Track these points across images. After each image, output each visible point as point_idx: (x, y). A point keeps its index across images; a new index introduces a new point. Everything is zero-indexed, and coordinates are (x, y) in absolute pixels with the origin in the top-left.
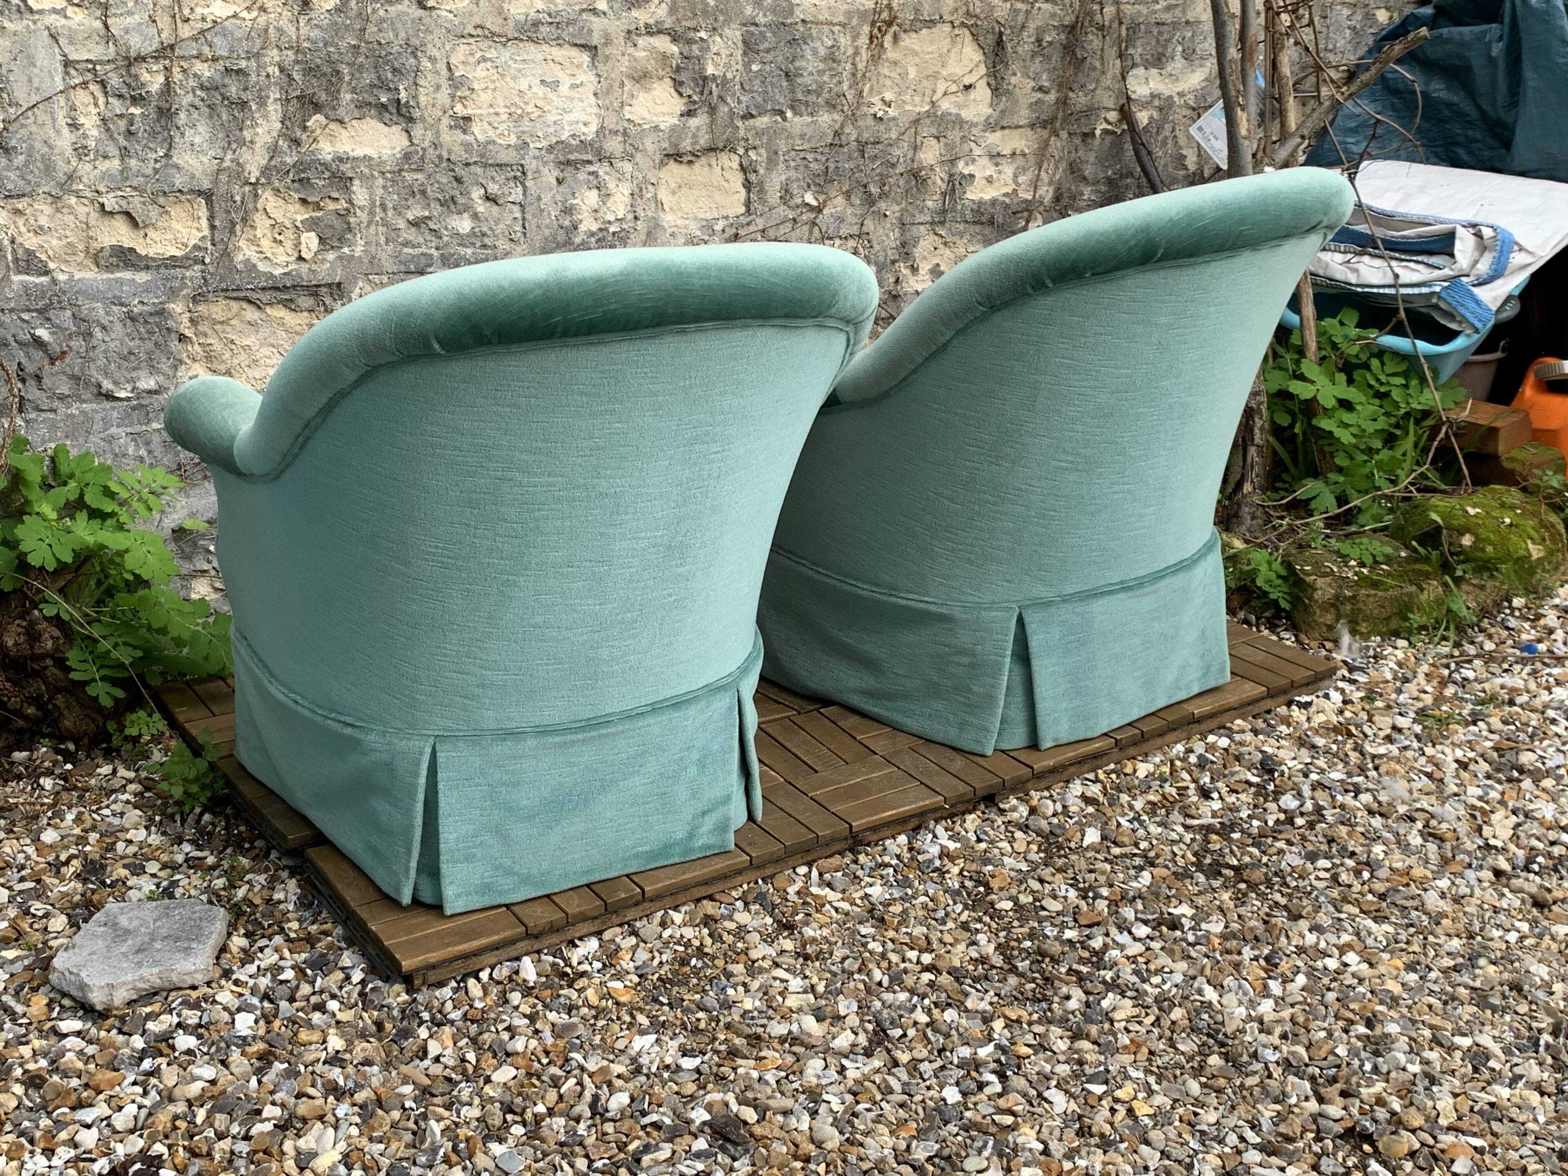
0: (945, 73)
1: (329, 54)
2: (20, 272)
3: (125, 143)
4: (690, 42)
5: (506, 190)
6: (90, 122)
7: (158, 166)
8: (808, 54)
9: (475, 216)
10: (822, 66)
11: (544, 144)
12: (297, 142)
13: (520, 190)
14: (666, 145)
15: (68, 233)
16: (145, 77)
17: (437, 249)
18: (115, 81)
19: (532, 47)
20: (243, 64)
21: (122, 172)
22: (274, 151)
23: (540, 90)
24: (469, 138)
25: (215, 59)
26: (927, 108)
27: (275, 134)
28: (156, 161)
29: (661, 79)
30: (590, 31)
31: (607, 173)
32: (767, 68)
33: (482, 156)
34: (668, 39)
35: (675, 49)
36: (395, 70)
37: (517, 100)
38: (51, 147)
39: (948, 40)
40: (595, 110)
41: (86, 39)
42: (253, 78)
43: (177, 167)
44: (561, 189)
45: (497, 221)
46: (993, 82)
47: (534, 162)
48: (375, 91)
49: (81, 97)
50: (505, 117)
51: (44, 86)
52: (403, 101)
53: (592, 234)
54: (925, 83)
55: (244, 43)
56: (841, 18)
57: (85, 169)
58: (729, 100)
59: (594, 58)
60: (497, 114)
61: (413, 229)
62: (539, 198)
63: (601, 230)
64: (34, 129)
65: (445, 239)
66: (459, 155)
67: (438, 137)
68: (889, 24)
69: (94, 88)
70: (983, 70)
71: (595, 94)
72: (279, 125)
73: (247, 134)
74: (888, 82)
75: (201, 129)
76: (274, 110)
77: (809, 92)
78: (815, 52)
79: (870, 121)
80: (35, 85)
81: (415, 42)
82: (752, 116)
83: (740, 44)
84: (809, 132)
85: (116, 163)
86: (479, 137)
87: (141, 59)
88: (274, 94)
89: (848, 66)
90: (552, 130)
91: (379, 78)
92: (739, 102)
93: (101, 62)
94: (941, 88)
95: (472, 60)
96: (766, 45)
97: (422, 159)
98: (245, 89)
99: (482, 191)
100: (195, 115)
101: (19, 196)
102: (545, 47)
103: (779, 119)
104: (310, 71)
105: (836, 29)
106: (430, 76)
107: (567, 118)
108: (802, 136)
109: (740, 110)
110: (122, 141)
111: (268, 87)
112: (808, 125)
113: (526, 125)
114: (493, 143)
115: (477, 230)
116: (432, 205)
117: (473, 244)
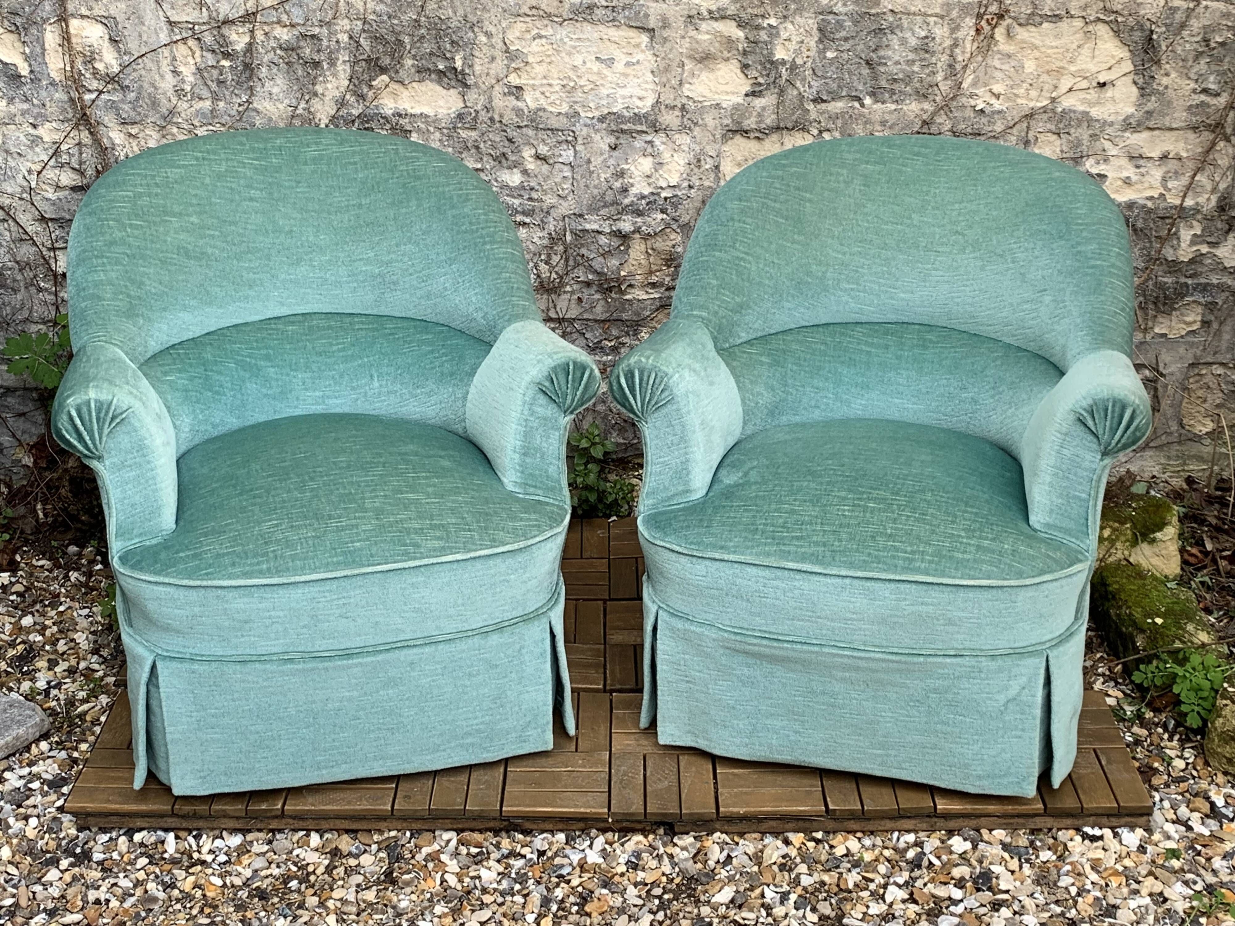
0: (1073, 68)
1: (392, 25)
3: (216, 89)
4: (758, 28)
5: (557, 152)
6: (188, 72)
7: (241, 109)
8: (895, 43)
9: (525, 172)
10: (911, 56)
11: (597, 114)
12: (362, 97)
13: (571, 152)
14: (727, 121)
16: (234, 37)
18: (208, 39)
19: (587, 27)
20: (316, 31)
21: (212, 112)
22: (341, 103)
23: (595, 66)
24: (520, 104)
25: (293, 26)
26: (1045, 103)
27: (342, 89)
28: (240, 105)
29: (727, 60)
30: (647, 16)
31: (664, 143)
32: (845, 56)
33: (532, 121)
34: (734, 24)
35: (741, 34)
36: (453, 42)
37: (571, 74)
38: (156, 88)
39: (1080, 35)
40: (652, 86)
41: (185, 5)
42: (325, 43)
43: (256, 110)
44: (615, 154)
45: (546, 178)
46: (1141, 81)
47: (585, 131)
48: (434, 59)
49: (181, 50)
50: (557, 88)
51: (151, 41)
52: (459, 69)
53: (643, 197)
54: (1045, 77)
55: (318, 13)
56: (938, 10)
57: (183, 106)
58: (798, 84)
59: (652, 38)
60: (550, 85)
62: (589, 161)
63: (653, 194)
64: (143, 72)
65: (494, 189)
66: (509, 117)
67: (490, 102)
68: (1001, 17)
69: (191, 43)
70: (1128, 66)
71: (652, 72)
72: (347, 83)
73: (319, 88)
74: (999, 75)
75: (279, 81)
76: (343, 70)
77: (895, 80)
78: (903, 42)
79: (969, 113)
80: (145, 38)
81: (473, 19)
82: (824, 101)
83: (815, 32)
84: (891, 119)
85: (207, 104)
86: (530, 104)
87: (227, 22)
88: (343, 57)
89: (945, 58)
90: (604, 102)
91: (439, 48)
92: (810, 87)
93: (199, 24)
94: (1065, 84)
95: (528, 36)
96: (843, 34)
97: (475, 119)
98: (319, 51)
99: (533, 151)
100: (275, 70)
101: (133, 123)
102: (601, 28)
103: (857, 104)
104: (377, 39)
105: (932, 20)
106: (485, 49)
107: (621, 92)
108: (883, 123)
109: (810, 93)
110: (214, 86)
111: (338, 51)
112: (891, 112)
113: (579, 95)
114: (544, 110)
115: (526, 184)
116: (485, 159)
117: (521, 196)
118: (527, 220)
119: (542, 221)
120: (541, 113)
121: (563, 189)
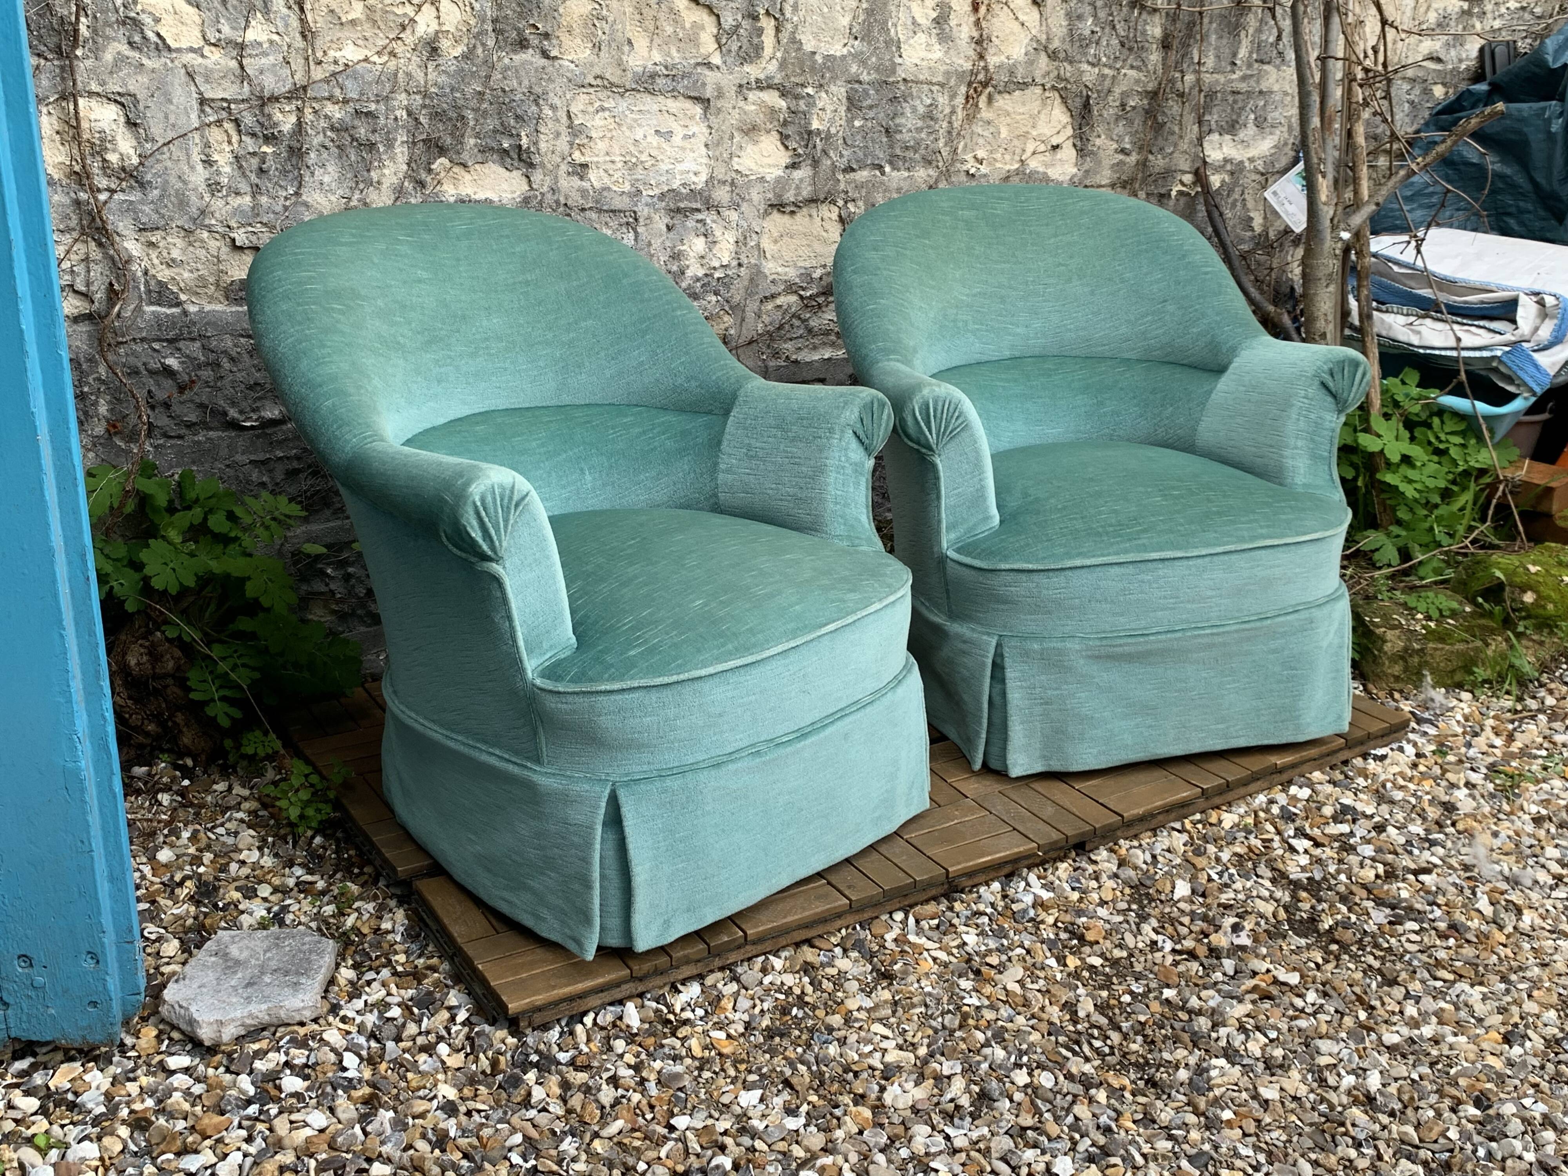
0: (1034, 133)
1: (455, 99)
2: (152, 303)
3: (257, 181)
4: (797, 97)
5: (619, 235)
6: (223, 160)
7: (288, 203)
8: (908, 111)
10: (920, 124)
11: (657, 192)
12: (422, 184)
13: (631, 235)
14: (770, 195)
15: (200, 266)
16: (278, 116)
18: (248, 120)
19: (648, 98)
20: (373, 107)
21: (253, 208)
22: (399, 192)
23: (654, 140)
24: (585, 184)
25: (346, 101)
26: (1016, 166)
27: (401, 175)
28: (286, 198)
29: (768, 132)
30: (704, 84)
31: (714, 221)
32: (869, 124)
33: (597, 202)
34: (776, 94)
35: (783, 104)
36: (517, 117)
37: (632, 148)
38: (185, 182)
39: (1038, 102)
40: (705, 160)
41: (222, 78)
42: (382, 121)
43: (306, 205)
44: (671, 235)
46: (1079, 143)
47: (646, 210)
48: (498, 137)
49: (215, 135)
50: (620, 165)
51: (179, 123)
52: (525, 147)
53: (698, 280)
54: (1016, 142)
55: (374, 86)
56: (940, 79)
57: (218, 204)
58: (832, 154)
59: (706, 110)
60: (613, 162)
62: (650, 244)
63: (706, 275)
64: (169, 164)
66: (576, 200)
67: (556, 183)
68: (985, 85)
69: (229, 126)
70: (1069, 131)
71: (706, 145)
72: (405, 167)
73: (374, 175)
74: (981, 141)
75: (330, 169)
76: (401, 152)
77: (907, 148)
78: (914, 109)
79: (963, 178)
80: (172, 121)
81: (538, 90)
82: (853, 170)
83: (844, 100)
84: (905, 186)
85: (248, 199)
86: (595, 184)
87: (274, 99)
88: (402, 137)
89: (945, 125)
90: (664, 179)
91: (502, 124)
92: (841, 156)
93: (236, 101)
94: (1030, 147)
95: (591, 109)
96: (869, 102)
97: (541, 203)
98: (374, 131)
100: (325, 155)
101: (152, 229)
102: (661, 98)
103: (878, 173)
104: (437, 115)
105: (935, 88)
106: (550, 124)
107: (679, 167)
108: (899, 190)
109: (842, 163)
110: (253, 177)
111: (396, 130)
112: (905, 179)
113: (639, 173)
114: (609, 189)
120: (605, 193)
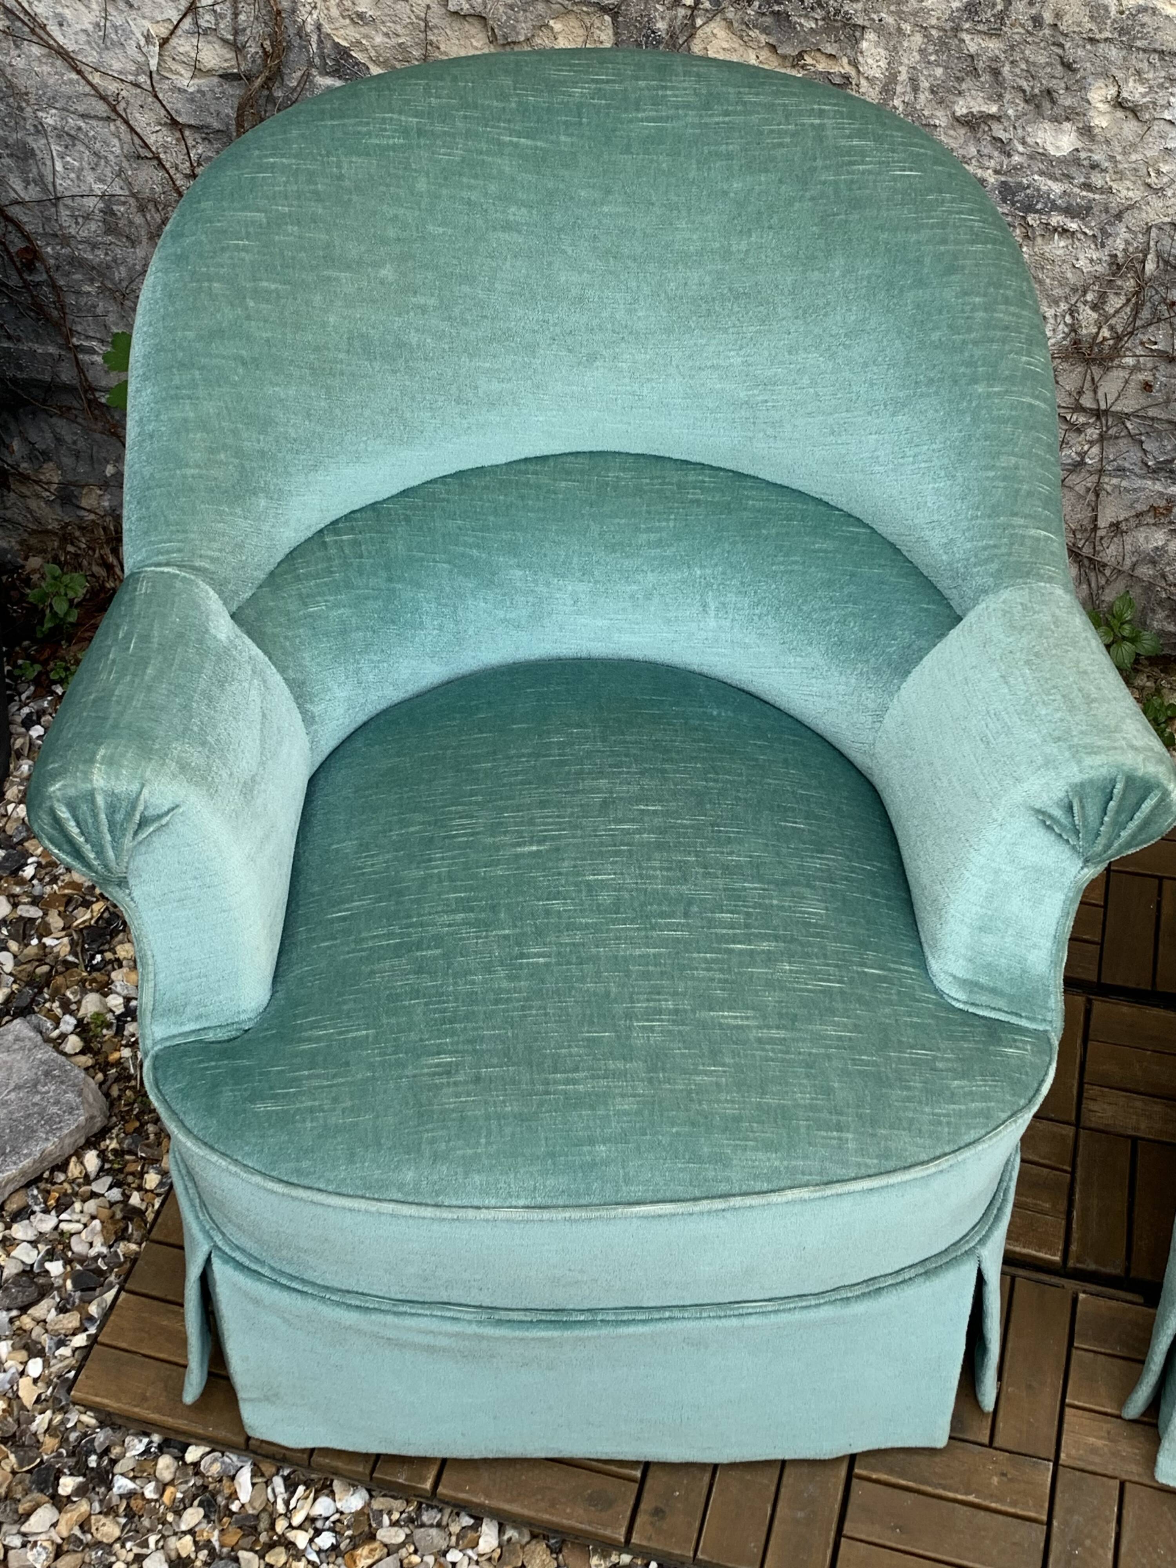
2: (325, 73)
5: (1161, 97)
9: (1087, 132)
15: (399, 29)
17: (996, 172)
33: (1122, 31)
45: (1130, 148)
61: (962, 131)
65: (1016, 158)
97: (1002, 16)
99: (1113, 91)
114: (1154, 11)
115: (1083, 155)
116: (1008, 96)
117: (1069, 177)
118: (1073, 226)
119: (1103, 231)
120: (1145, 18)
121: (1158, 172)
